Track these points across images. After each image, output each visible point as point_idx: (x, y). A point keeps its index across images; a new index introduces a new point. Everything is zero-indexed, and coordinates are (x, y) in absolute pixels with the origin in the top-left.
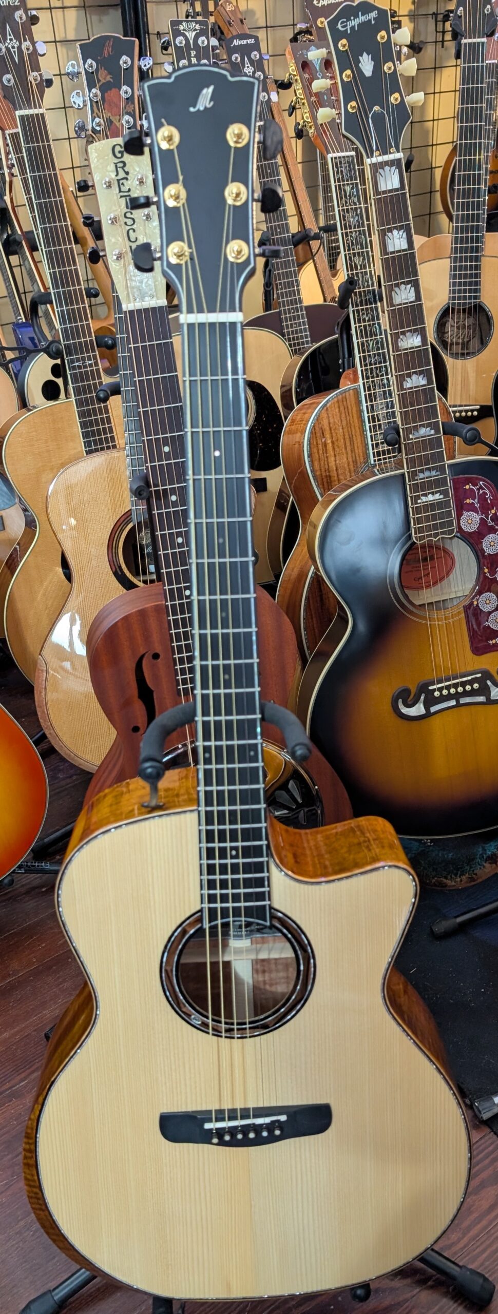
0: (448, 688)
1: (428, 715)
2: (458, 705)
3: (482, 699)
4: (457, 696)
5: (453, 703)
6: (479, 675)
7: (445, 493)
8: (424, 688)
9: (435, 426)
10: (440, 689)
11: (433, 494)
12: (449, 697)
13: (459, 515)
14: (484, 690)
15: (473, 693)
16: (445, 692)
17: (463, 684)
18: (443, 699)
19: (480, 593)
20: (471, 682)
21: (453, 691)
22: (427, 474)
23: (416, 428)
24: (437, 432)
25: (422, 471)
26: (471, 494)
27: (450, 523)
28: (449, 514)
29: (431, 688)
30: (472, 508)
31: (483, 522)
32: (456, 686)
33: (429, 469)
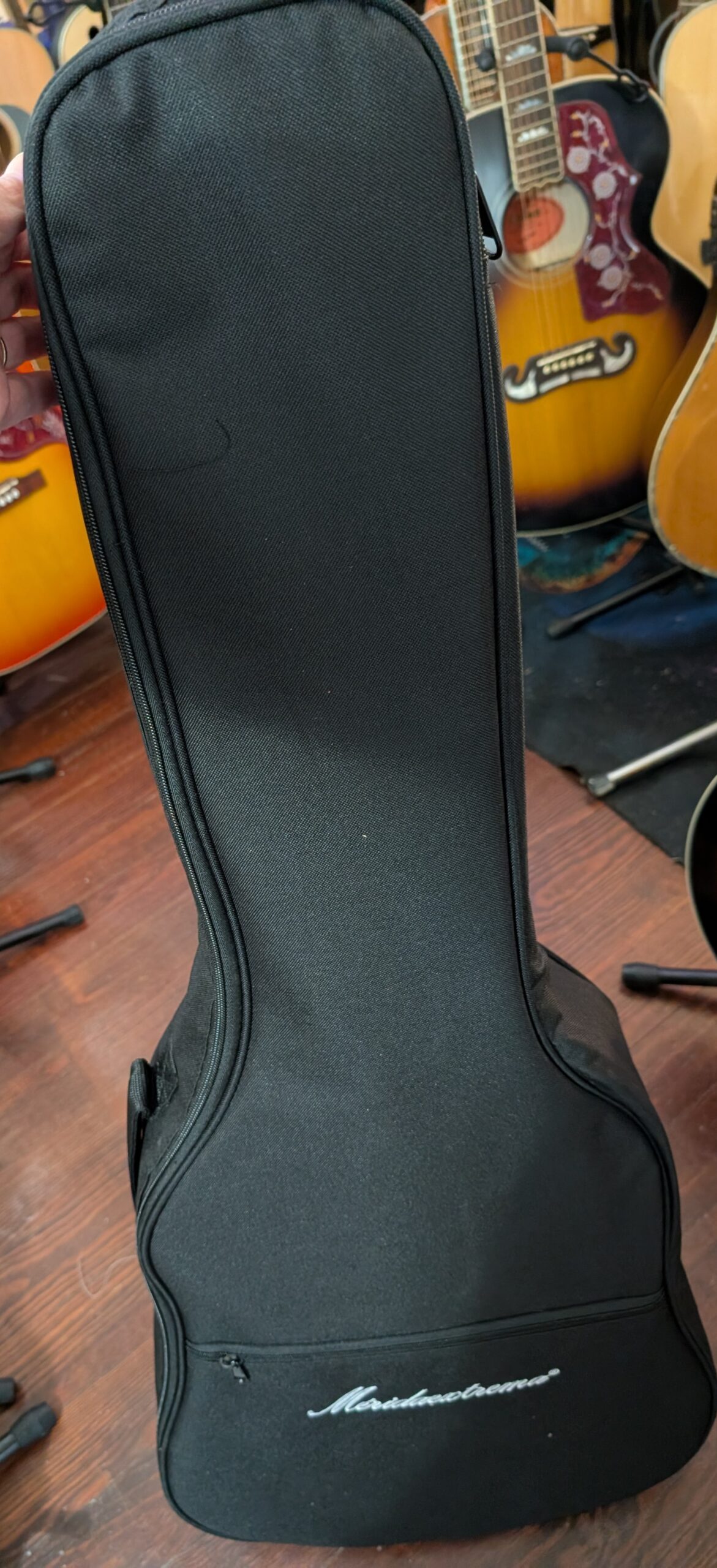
0: (559, 361)
1: (538, 395)
2: (571, 382)
3: (594, 372)
4: (569, 371)
5: (564, 379)
6: (592, 345)
7: (549, 126)
8: (532, 364)
9: (536, 42)
10: (551, 364)
11: (537, 128)
12: (560, 373)
13: (566, 152)
14: (598, 362)
15: (586, 366)
16: (556, 368)
17: (576, 356)
18: (553, 375)
19: (593, 245)
20: (584, 353)
21: (564, 365)
22: (529, 104)
23: (514, 48)
24: (539, 49)
25: (522, 101)
26: (579, 125)
27: (556, 164)
28: (554, 152)
29: (541, 363)
30: (579, 142)
31: (594, 159)
32: (567, 359)
33: (531, 98)
